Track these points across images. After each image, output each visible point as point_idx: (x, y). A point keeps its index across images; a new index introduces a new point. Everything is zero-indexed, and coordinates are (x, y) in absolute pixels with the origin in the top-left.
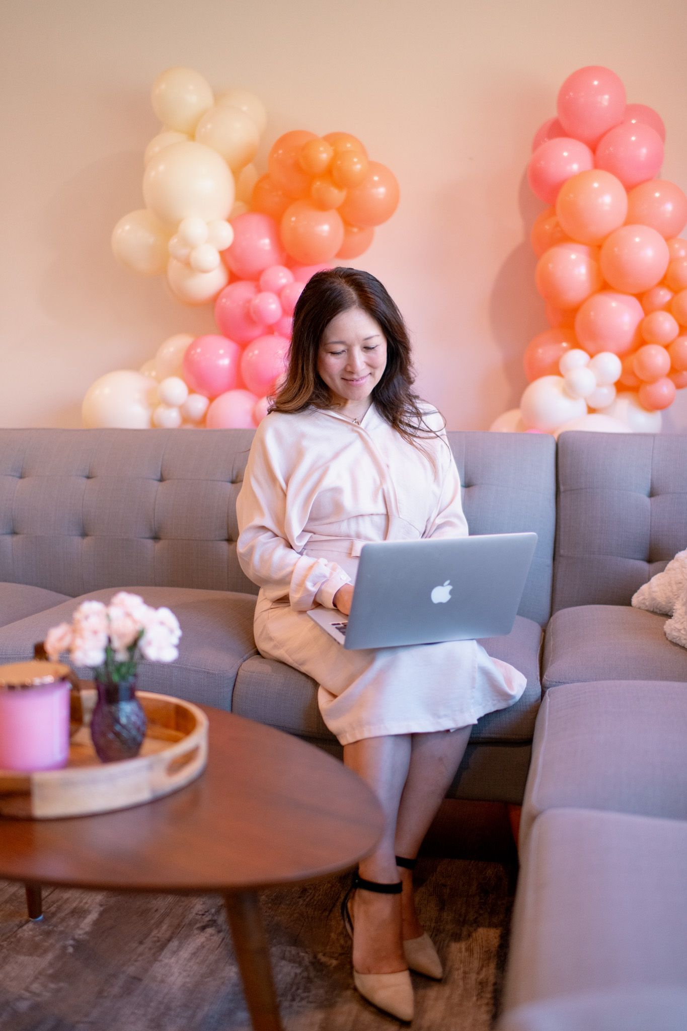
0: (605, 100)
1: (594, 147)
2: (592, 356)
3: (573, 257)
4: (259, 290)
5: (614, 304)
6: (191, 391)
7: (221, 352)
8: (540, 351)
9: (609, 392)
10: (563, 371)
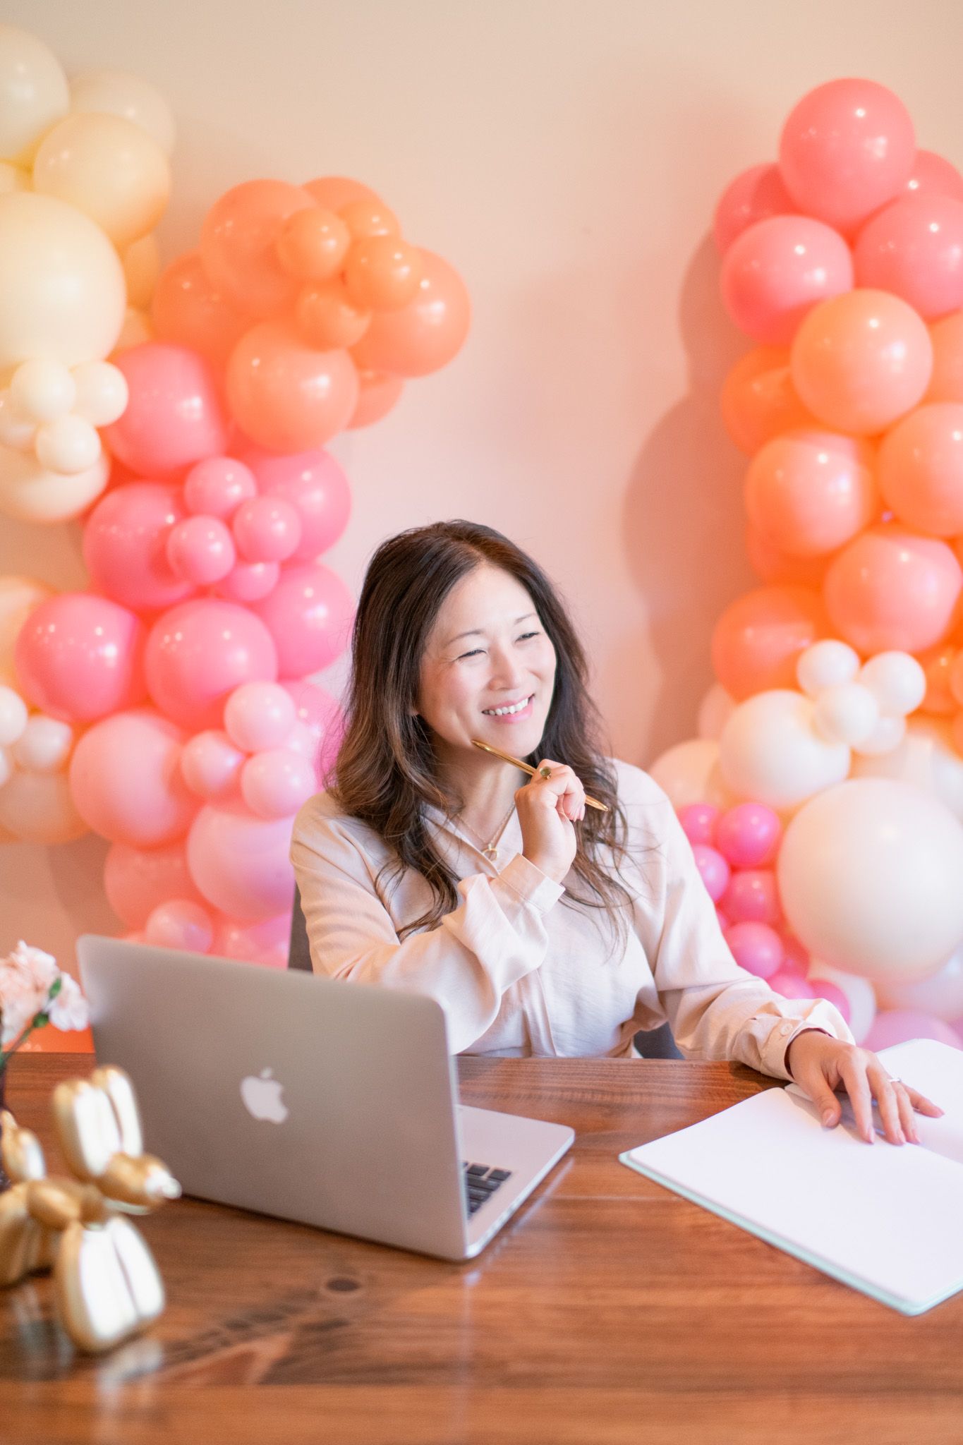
0: (879, 147)
1: (852, 235)
2: (864, 658)
3: (823, 458)
4: (185, 511)
5: (904, 556)
6: (33, 711)
7: (99, 631)
8: (749, 633)
9: (894, 728)
10: (803, 681)
